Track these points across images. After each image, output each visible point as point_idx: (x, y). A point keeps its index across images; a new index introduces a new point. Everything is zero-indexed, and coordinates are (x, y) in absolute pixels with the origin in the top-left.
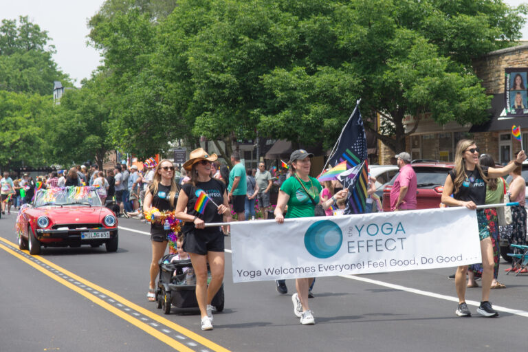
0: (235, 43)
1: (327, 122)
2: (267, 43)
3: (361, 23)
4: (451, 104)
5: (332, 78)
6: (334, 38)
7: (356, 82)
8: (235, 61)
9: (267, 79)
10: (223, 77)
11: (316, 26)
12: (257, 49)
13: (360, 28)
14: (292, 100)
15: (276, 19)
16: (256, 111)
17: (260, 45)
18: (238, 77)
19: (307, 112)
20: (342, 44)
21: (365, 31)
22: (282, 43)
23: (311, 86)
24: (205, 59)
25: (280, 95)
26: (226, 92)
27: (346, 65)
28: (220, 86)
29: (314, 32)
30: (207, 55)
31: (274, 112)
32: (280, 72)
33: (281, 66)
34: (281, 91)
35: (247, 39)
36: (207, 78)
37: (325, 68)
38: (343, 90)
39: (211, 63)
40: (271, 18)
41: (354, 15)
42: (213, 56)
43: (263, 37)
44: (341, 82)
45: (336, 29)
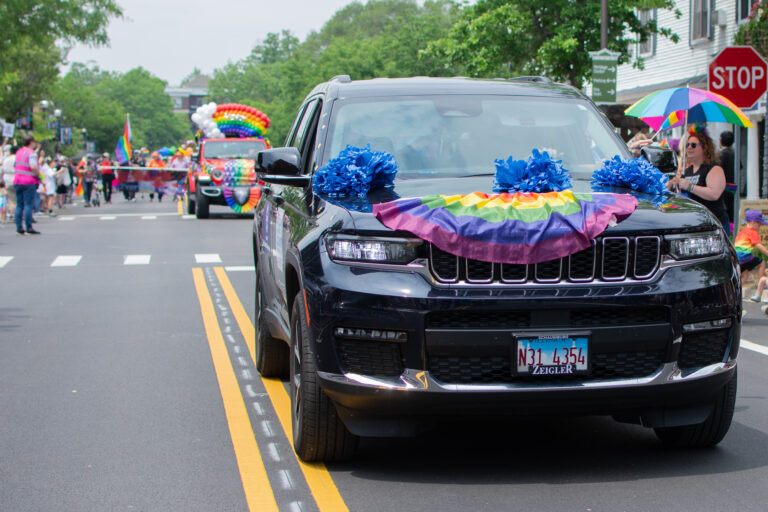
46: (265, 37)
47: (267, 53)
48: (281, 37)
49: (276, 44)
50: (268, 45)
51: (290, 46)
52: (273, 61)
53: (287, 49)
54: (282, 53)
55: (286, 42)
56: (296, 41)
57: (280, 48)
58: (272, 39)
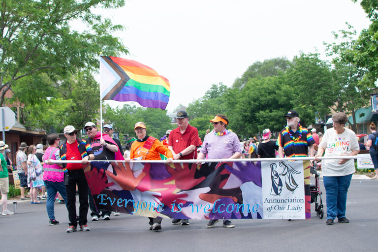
0: (250, 104)
1: (275, 127)
2: (259, 103)
3: (285, 96)
4: (311, 120)
5: (276, 113)
6: (277, 101)
7: (283, 114)
8: (249, 109)
9: (257, 114)
10: (246, 114)
11: (272, 98)
12: (256, 105)
13: (283, 97)
14: (265, 121)
15: (262, 95)
16: (257, 124)
17: (257, 104)
18: (251, 114)
19: (269, 124)
20: (280, 103)
21: (285, 98)
22: (263, 103)
23: (271, 116)
24: (242, 109)
25: (261, 119)
26: (248, 118)
27: (281, 109)
28: (246, 116)
29: (272, 99)
30: (242, 107)
31: (262, 124)
32: (262, 112)
33: (262, 110)
34: (262, 118)
35: (252, 102)
36: (242, 114)
37: (275, 110)
38: (280, 117)
39: (244, 110)
40: (261, 95)
41: (282, 94)
42: (244, 108)
43: (258, 101)
44: (279, 115)
45: (277, 98)
46: (212, 87)
47: (212, 94)
48: (219, 86)
49: (217, 89)
50: (213, 90)
51: (223, 90)
52: (216, 97)
53: (222, 91)
54: (219, 93)
55: (221, 88)
56: (226, 87)
57: (219, 90)
58: (214, 87)
